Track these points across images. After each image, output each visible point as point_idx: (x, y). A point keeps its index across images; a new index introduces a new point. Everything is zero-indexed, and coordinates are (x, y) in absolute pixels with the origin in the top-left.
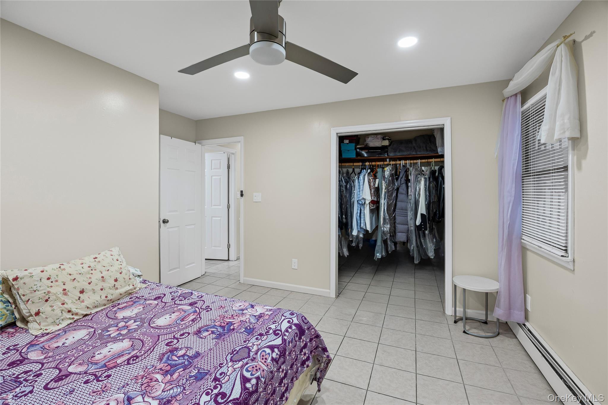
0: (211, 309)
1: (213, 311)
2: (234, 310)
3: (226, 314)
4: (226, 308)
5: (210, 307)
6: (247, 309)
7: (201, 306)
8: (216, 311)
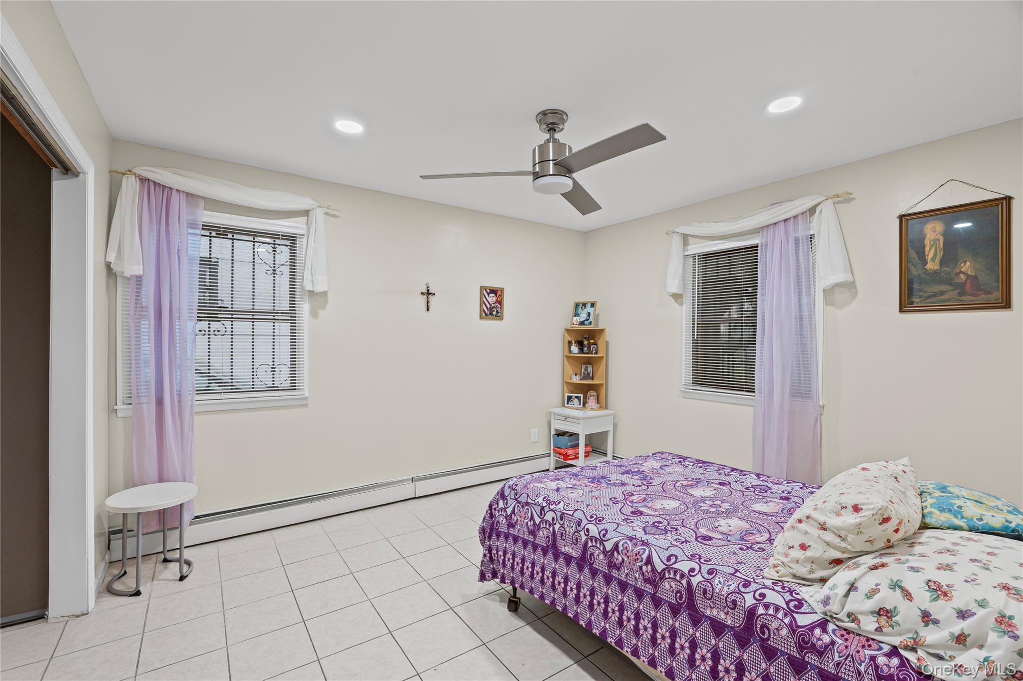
0: (610, 499)
1: (607, 497)
2: (583, 490)
3: (593, 490)
4: (590, 496)
5: (611, 502)
6: (567, 487)
7: (624, 506)
8: (604, 495)
